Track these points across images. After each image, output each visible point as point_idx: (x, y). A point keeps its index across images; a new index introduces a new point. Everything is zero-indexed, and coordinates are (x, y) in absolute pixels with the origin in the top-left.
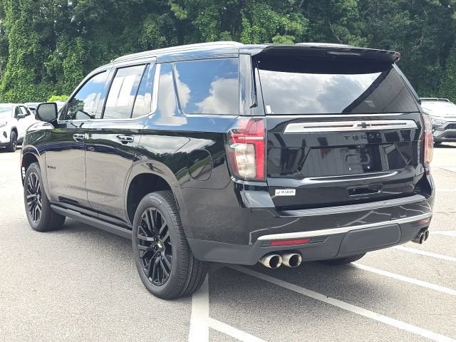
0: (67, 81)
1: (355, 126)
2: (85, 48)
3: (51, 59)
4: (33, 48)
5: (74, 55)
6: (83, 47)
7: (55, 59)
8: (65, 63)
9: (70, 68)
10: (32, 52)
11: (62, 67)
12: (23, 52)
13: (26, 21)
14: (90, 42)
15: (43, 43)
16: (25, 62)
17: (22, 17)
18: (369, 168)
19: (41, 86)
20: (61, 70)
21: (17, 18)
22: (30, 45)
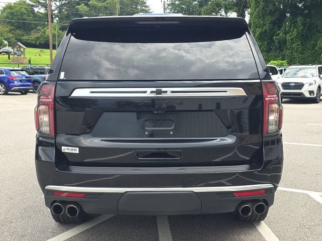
0: (289, 50)
1: (149, 92)
2: (304, 25)
3: (278, 34)
4: (267, 27)
5: (295, 30)
6: (302, 24)
7: (281, 34)
8: (288, 37)
9: (292, 40)
10: (266, 30)
11: (286, 40)
12: (260, 30)
13: (263, 8)
14: (308, 20)
15: (273, 23)
16: (260, 37)
17: (260, 6)
18: (171, 133)
19: (271, 54)
20: (285, 42)
21: (258, 7)
22: (265, 25)
